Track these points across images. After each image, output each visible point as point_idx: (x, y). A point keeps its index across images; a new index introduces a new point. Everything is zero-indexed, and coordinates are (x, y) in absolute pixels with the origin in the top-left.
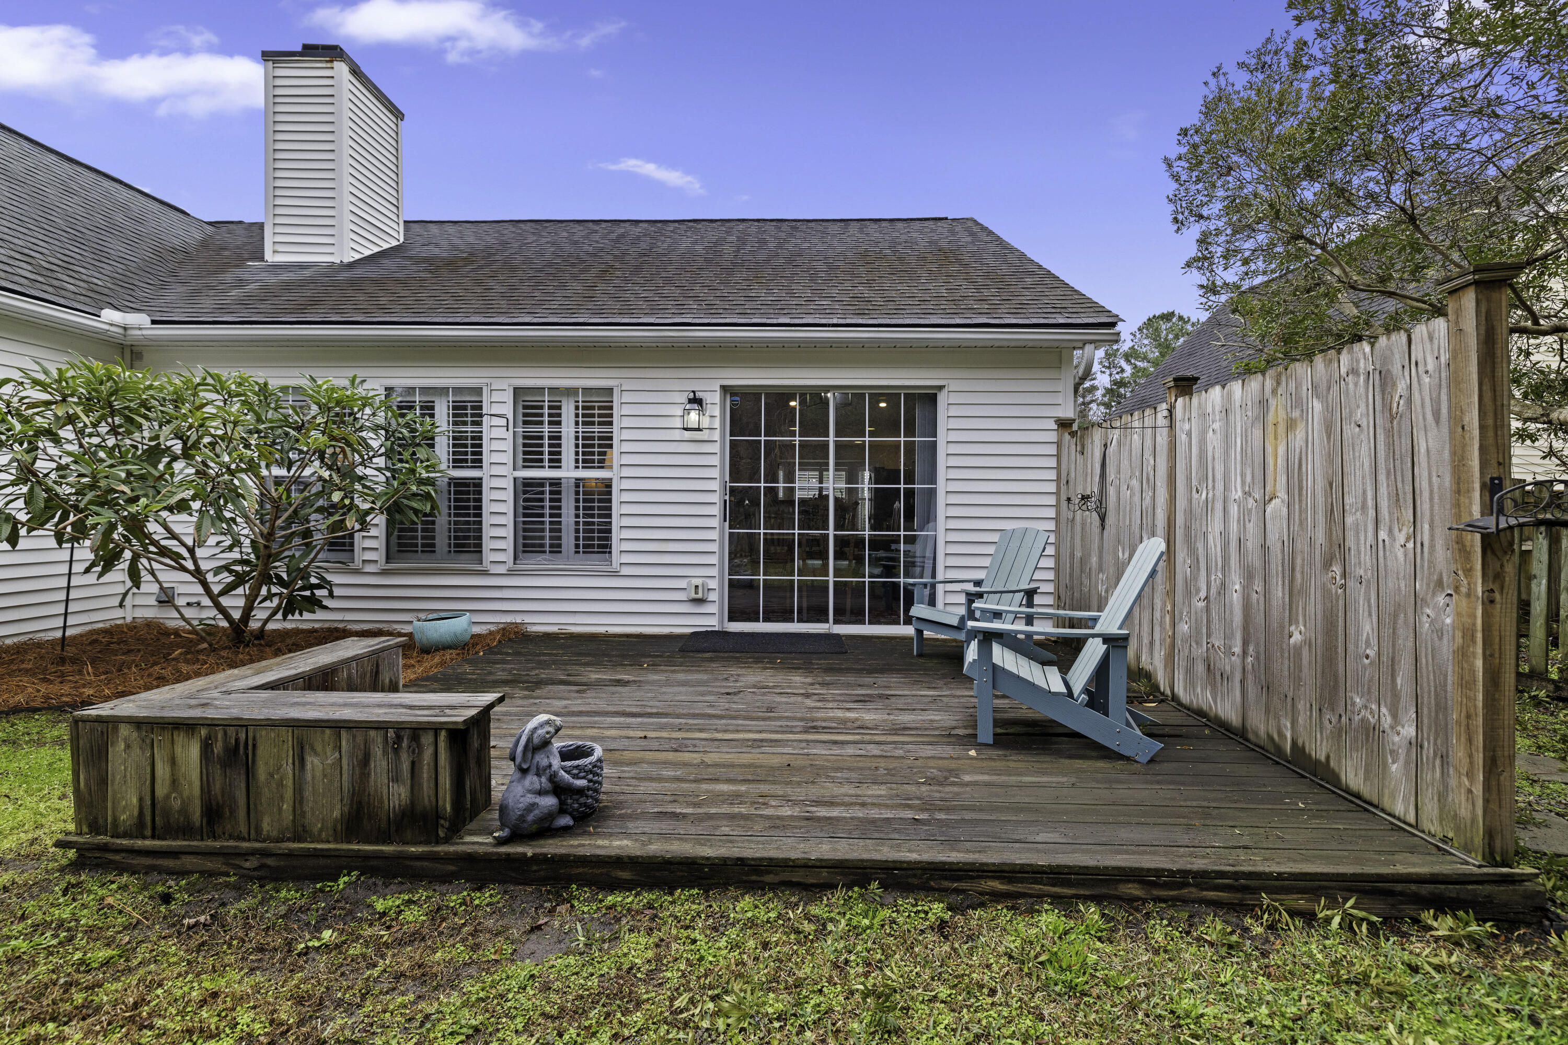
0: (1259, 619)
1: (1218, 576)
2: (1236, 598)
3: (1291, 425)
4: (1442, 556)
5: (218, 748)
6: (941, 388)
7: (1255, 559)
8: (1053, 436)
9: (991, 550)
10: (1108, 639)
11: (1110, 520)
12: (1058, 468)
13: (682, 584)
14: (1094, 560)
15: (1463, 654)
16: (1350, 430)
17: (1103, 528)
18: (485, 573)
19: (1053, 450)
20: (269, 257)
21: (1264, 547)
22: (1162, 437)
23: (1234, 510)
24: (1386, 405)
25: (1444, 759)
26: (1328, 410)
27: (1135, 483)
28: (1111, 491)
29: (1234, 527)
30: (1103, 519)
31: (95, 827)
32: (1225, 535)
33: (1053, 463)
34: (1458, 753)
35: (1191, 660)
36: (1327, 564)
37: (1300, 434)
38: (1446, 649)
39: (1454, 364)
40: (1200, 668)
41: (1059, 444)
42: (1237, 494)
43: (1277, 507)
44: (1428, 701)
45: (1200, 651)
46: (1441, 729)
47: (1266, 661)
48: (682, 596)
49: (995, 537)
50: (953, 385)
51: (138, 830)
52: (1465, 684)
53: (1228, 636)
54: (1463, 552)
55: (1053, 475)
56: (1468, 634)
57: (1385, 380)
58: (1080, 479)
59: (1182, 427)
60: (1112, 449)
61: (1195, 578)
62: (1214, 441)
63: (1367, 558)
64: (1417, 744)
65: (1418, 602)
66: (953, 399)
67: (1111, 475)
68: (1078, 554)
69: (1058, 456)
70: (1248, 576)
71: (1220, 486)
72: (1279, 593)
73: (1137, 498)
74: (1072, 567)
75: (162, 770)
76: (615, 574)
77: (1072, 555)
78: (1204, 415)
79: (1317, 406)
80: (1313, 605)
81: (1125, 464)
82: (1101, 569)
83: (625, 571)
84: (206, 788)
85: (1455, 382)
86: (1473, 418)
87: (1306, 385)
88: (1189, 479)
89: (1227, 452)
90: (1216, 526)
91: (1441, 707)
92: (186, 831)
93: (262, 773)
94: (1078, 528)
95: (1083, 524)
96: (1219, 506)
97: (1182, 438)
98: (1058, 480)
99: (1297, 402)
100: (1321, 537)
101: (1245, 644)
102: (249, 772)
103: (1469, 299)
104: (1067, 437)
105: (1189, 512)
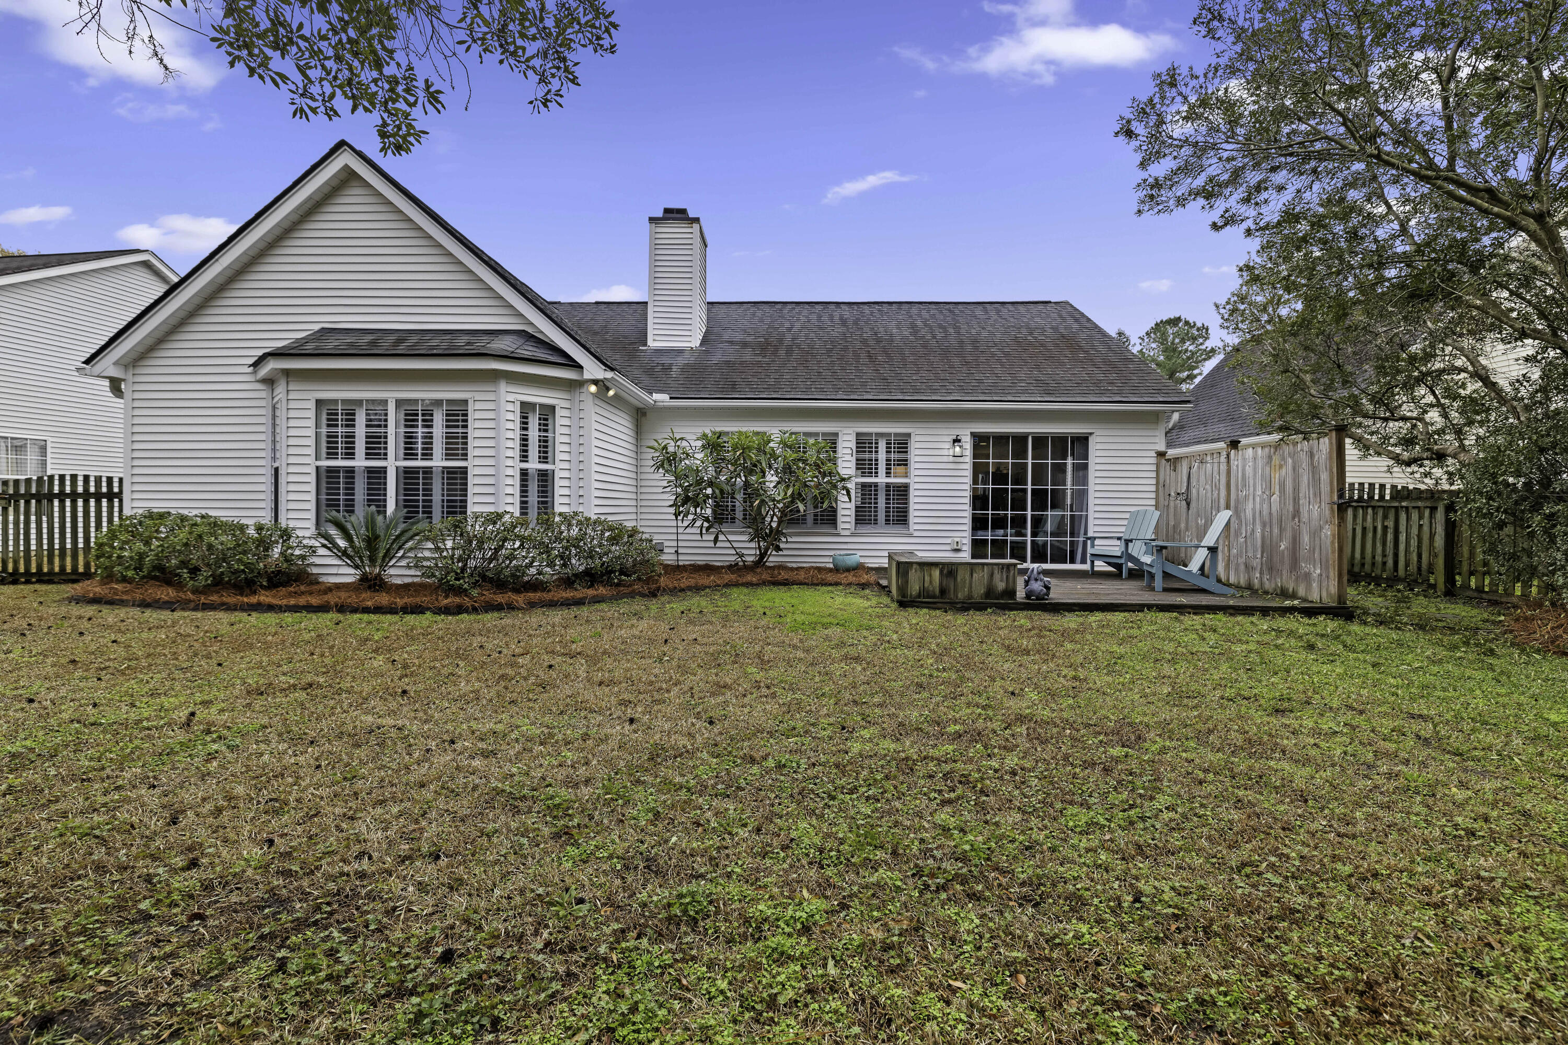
0: (1268, 542)
1: (1249, 528)
2: (1258, 534)
3: (1281, 467)
4: (1327, 512)
5: (945, 571)
6: (1091, 434)
7: (1267, 519)
8: (1154, 461)
9: (1125, 522)
10: (1209, 548)
11: (1193, 505)
12: (1157, 478)
13: (949, 541)
14: (1183, 525)
15: (1333, 543)
16: (1301, 471)
17: (1188, 508)
18: (838, 535)
19: (1154, 468)
20: (651, 343)
21: (1270, 514)
22: (1223, 467)
23: (1258, 499)
24: (1312, 464)
25: (1328, 577)
26: (1294, 462)
27: (1208, 487)
28: (1194, 491)
29: (1258, 506)
30: (1188, 504)
31: (904, 596)
32: (1254, 509)
33: (1154, 475)
34: (1331, 574)
35: (1238, 565)
36: (1293, 518)
37: (1284, 470)
38: (1329, 542)
39: (1330, 452)
40: (1242, 567)
41: (1158, 465)
42: (1259, 492)
43: (1275, 498)
44: (1324, 560)
45: (1241, 560)
46: (1327, 568)
47: (1270, 559)
48: (948, 548)
49: (1127, 515)
50: (1097, 432)
51: (919, 596)
52: (1333, 552)
53: (1255, 551)
54: (1332, 510)
55: (1154, 481)
56: (1333, 535)
57: (1311, 455)
58: (1173, 484)
59: (1234, 463)
60: (1194, 470)
61: (1240, 529)
62: (1249, 471)
63: (1306, 515)
64: (1321, 575)
65: (1321, 528)
66: (1099, 439)
67: (1194, 482)
68: (1172, 523)
69: (1157, 471)
70: (1264, 525)
71: (1252, 489)
72: (1276, 531)
73: (1209, 494)
74: (1167, 531)
75: (927, 578)
76: (911, 536)
77: (1168, 524)
78: (1244, 459)
79: (1290, 461)
80: (1288, 534)
81: (1202, 478)
82: (1187, 529)
83: (916, 534)
84: (941, 584)
85: (1331, 458)
86: (1335, 470)
87: (1286, 452)
88: (1237, 486)
89: (1255, 475)
90: (1250, 506)
91: (1327, 561)
92: (934, 597)
93: (959, 579)
94: (1172, 510)
95: (1175, 507)
96: (1251, 497)
97: (1234, 468)
98: (1157, 484)
99: (1283, 459)
100: (1291, 509)
101: (1262, 553)
102: (955, 579)
103: (1334, 433)
104: (1163, 462)
105: (1237, 501)
